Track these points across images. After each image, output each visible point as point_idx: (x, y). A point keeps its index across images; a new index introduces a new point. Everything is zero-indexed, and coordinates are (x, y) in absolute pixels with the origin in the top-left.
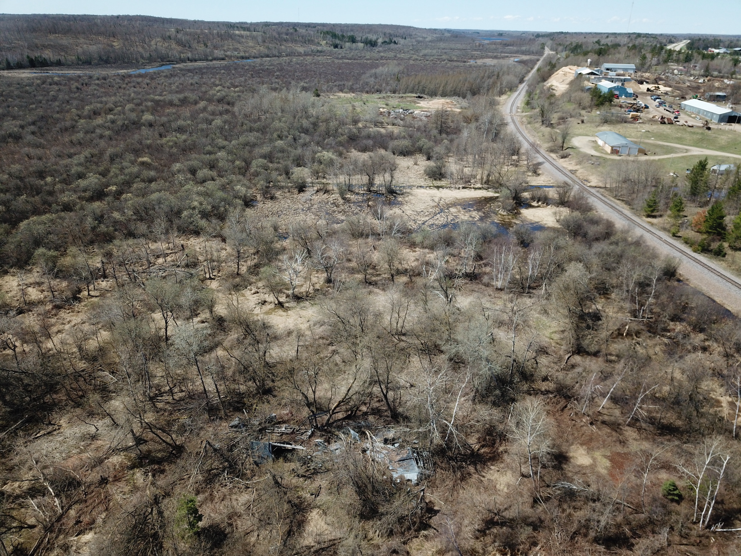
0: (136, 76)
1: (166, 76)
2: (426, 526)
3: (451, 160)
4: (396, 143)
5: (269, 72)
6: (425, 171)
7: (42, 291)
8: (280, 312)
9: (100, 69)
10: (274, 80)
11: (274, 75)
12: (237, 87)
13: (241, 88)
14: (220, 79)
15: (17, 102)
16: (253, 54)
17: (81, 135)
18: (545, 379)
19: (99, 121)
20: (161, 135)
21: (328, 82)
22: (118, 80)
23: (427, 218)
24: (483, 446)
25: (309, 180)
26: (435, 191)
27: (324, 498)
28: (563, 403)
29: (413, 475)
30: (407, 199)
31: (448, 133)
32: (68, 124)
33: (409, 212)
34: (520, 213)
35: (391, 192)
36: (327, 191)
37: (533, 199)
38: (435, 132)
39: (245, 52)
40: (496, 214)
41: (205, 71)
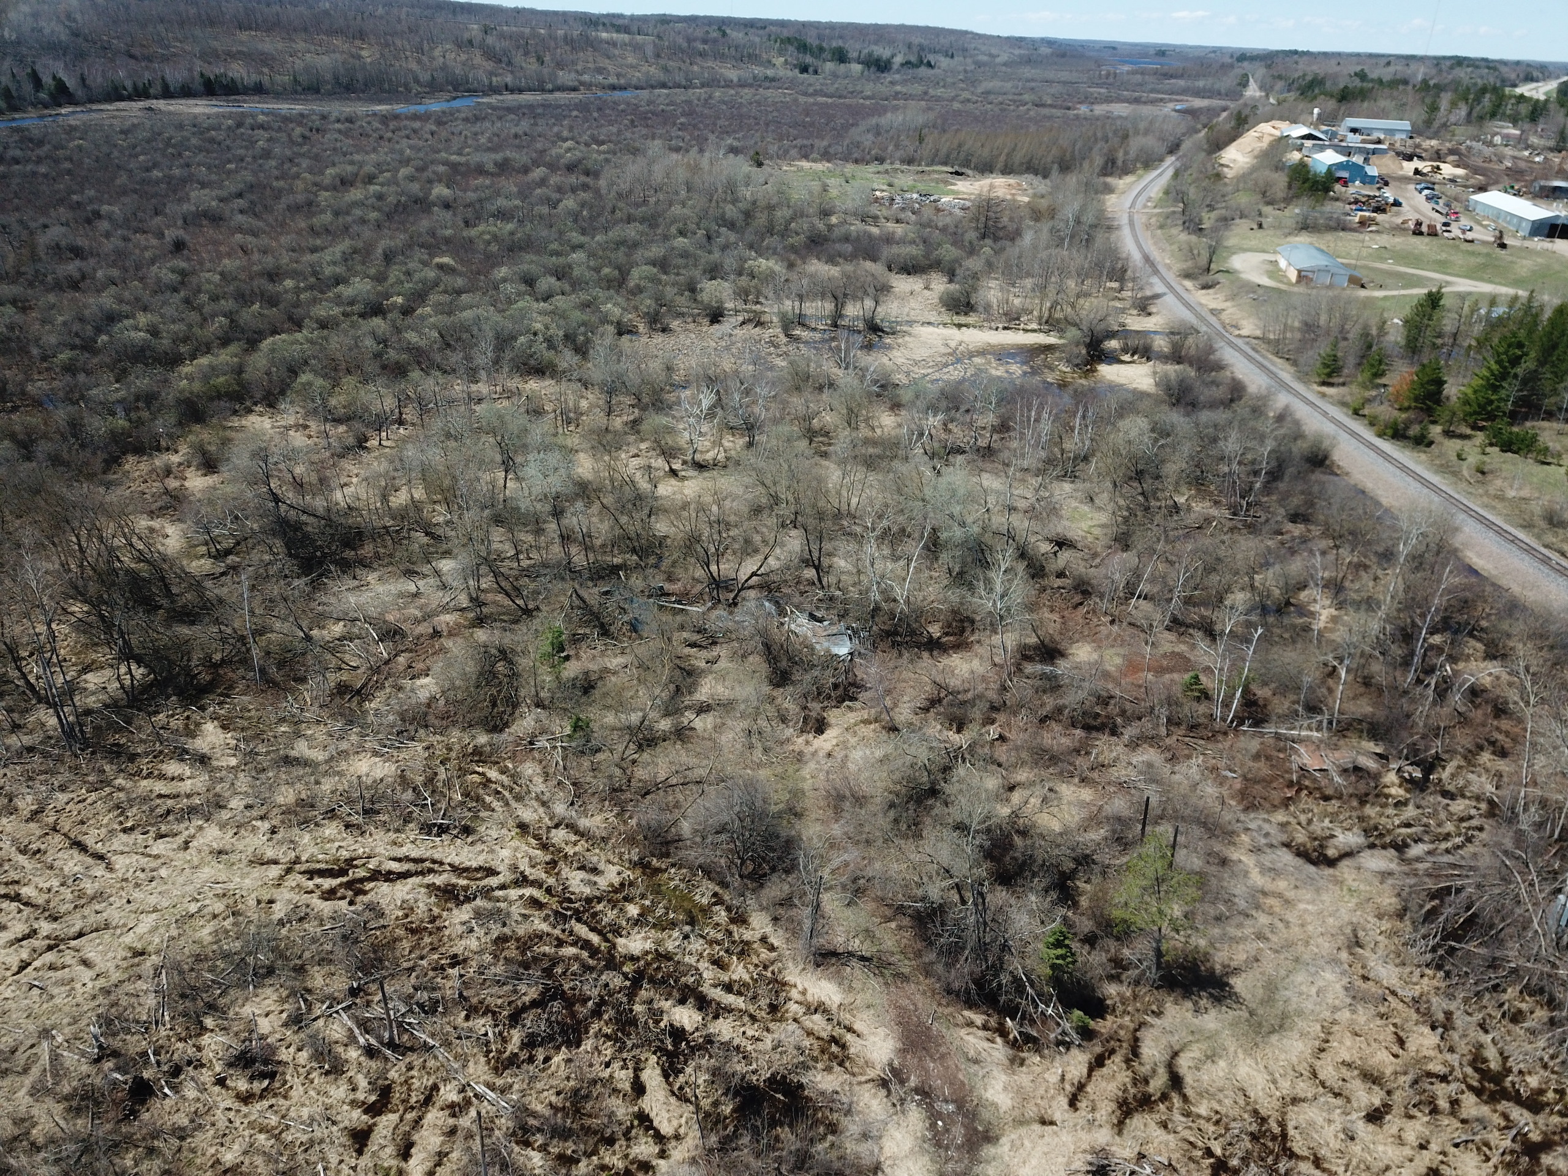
0: (407, 118)
1: (466, 120)
2: (853, 699)
3: (993, 284)
4: (895, 249)
5: (666, 118)
6: (941, 299)
7: (310, 437)
8: (673, 481)
9: (337, 103)
10: (675, 132)
11: (674, 124)
12: (603, 143)
13: (612, 145)
14: (571, 129)
15: (200, 157)
16: (634, 81)
17: (327, 217)
18: (1061, 575)
19: (356, 194)
20: (467, 223)
21: (781, 139)
22: (376, 125)
23: (930, 371)
24: (947, 634)
25: (729, 305)
26: (954, 331)
27: (723, 664)
28: (1078, 598)
29: (842, 649)
30: (900, 341)
31: (996, 239)
32: (300, 198)
33: (900, 361)
34: (1096, 371)
35: (874, 328)
36: (759, 324)
37: (1125, 350)
38: (972, 235)
39: (618, 75)
40: (1051, 369)
41: (540, 111)
